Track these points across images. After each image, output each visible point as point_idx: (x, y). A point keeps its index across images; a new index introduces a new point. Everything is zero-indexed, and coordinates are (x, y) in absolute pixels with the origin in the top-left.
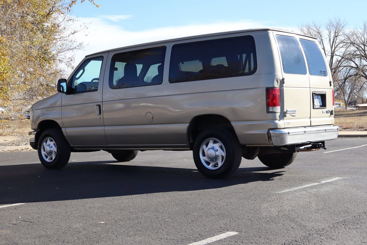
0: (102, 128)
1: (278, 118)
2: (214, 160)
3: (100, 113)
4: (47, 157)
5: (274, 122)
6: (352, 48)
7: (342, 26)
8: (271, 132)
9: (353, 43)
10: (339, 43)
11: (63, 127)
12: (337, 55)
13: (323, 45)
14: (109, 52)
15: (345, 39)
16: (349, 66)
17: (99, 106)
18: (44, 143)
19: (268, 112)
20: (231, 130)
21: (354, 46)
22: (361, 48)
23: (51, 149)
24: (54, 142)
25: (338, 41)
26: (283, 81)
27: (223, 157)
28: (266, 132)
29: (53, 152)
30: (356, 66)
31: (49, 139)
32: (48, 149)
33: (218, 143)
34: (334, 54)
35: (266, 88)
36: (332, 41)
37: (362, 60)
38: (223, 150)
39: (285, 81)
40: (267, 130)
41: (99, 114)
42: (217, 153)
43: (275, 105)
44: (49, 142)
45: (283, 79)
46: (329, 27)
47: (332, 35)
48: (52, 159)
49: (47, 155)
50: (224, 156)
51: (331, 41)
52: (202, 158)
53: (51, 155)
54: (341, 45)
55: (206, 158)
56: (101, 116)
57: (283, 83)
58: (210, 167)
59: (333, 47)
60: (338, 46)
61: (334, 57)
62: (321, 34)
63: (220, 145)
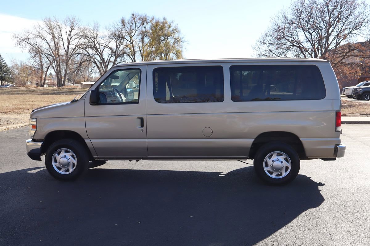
0: (145, 140)
3: (142, 125)
4: (60, 169)
6: (83, 40)
7: (77, 22)
9: (85, 36)
10: (74, 35)
11: (87, 139)
12: (73, 44)
14: (147, 65)
15: (79, 32)
16: (83, 54)
17: (142, 120)
21: (86, 38)
22: (92, 41)
23: (68, 161)
24: (72, 153)
29: (70, 164)
31: (64, 151)
34: (70, 43)
35: (336, 111)
36: (68, 33)
37: (93, 50)
40: (334, 146)
44: (63, 154)
46: (66, 22)
47: (69, 28)
53: (67, 167)
54: (76, 37)
56: (144, 128)
59: (69, 38)
60: (73, 37)
61: (70, 45)
62: (60, 26)
63: (286, 157)
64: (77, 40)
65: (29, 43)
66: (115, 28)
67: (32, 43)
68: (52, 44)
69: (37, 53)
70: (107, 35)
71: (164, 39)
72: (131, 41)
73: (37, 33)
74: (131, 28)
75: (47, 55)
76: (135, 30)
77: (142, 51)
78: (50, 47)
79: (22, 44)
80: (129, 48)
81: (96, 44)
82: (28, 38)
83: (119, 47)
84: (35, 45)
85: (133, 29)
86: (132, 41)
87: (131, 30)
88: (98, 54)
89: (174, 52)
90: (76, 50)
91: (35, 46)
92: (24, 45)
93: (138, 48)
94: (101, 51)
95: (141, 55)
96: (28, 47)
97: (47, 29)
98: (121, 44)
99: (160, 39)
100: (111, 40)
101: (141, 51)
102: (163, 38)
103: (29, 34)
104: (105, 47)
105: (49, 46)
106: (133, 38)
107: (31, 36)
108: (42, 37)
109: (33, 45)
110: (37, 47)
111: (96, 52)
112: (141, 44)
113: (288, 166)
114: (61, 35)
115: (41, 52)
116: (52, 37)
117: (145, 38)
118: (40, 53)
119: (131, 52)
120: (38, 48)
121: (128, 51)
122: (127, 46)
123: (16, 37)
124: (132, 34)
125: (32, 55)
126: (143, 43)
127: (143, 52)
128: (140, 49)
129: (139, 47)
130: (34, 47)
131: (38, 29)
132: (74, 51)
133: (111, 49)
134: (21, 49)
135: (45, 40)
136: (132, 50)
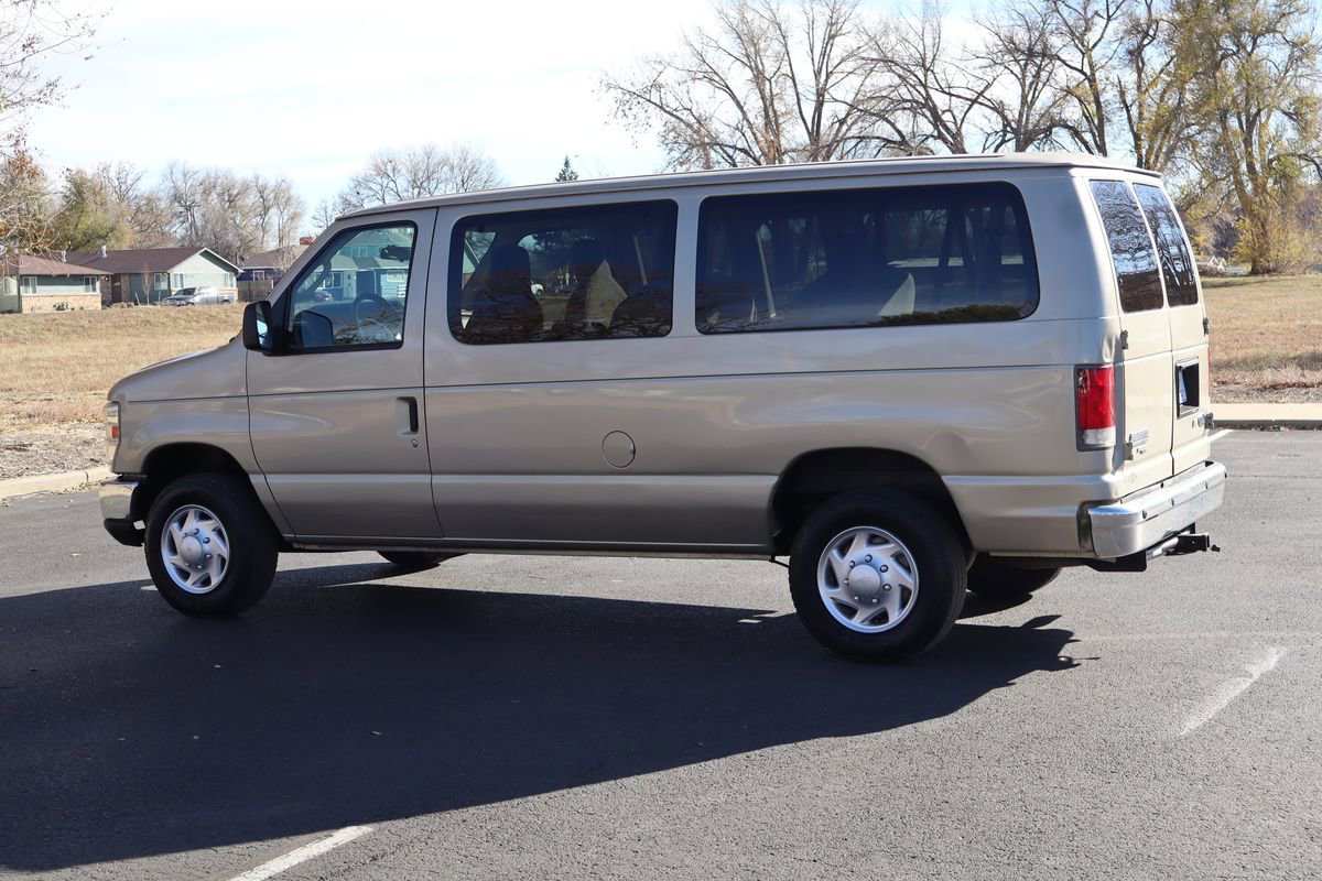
0: (425, 479)
1: (1110, 465)
2: (874, 601)
3: (414, 427)
5: (1100, 480)
6: (883, 79)
8: (1091, 512)
9: (888, 62)
10: (843, 60)
11: (255, 473)
12: (836, 101)
13: (790, 65)
14: (438, 207)
15: (862, 44)
16: (878, 138)
17: (412, 403)
18: (175, 526)
19: (1082, 446)
20: (943, 503)
21: (891, 70)
22: (915, 79)
23: (207, 547)
24: (215, 522)
25: (837, 51)
26: (1122, 343)
27: (905, 592)
28: (1075, 515)
29: (211, 557)
30: (897, 138)
31: (196, 513)
32: (190, 546)
33: (886, 542)
34: (827, 96)
35: (1076, 365)
36: (818, 51)
37: (920, 119)
38: (908, 569)
39: (1129, 340)
40: (1076, 508)
41: (409, 429)
42: (887, 577)
43: (1102, 423)
44: (192, 523)
45: (1124, 334)
46: (808, 6)
47: (820, 33)
48: (206, 582)
49: (187, 569)
50: (912, 588)
51: (815, 50)
52: (826, 594)
53: (204, 568)
54: (849, 65)
55: (840, 593)
56: (420, 435)
57: (1125, 346)
58: (857, 623)
59: (822, 73)
60: (838, 69)
61: (825, 105)
62: (783, 27)
63: (898, 549)
64: (855, 81)
65: (661, 108)
66: (1015, 15)
67: (674, 104)
68: (754, 104)
69: (691, 146)
70: (982, 51)
71: (1235, 49)
72: (1087, 70)
73: (694, 63)
74: (1085, 9)
75: (730, 151)
76: (1105, 16)
77: (1134, 111)
78: (745, 117)
79: (634, 111)
80: (1080, 101)
81: (932, 92)
82: (657, 86)
83: (1033, 102)
84: (686, 112)
85: (1096, 13)
86: (1091, 66)
87: (1087, 21)
88: (940, 136)
89: (1285, 104)
90: (849, 121)
91: (685, 115)
92: (642, 116)
93: (1118, 99)
94: (955, 123)
95: (1132, 127)
96: (658, 120)
97: (730, 43)
98: (1040, 85)
99: (1214, 52)
100: (999, 69)
101: (1128, 111)
102: (1227, 43)
103: (660, 68)
104: (974, 102)
105: (740, 113)
106: (1096, 54)
107: (669, 77)
108: (713, 77)
109: (678, 114)
110: (693, 120)
111: (936, 127)
112: (1130, 77)
113: (908, 586)
114: (786, 63)
115: (707, 140)
116: (749, 74)
117: (1147, 48)
118: (703, 145)
119: (1089, 119)
120: (696, 126)
121: (1072, 112)
122: (1069, 91)
123: (609, 86)
124: (1092, 37)
125: (676, 154)
126: (1140, 71)
127: (1141, 114)
128: (1124, 102)
129: (1122, 93)
130: (681, 120)
131: (698, 47)
132: (845, 128)
133: (999, 109)
134: (632, 132)
135: (727, 87)
136: (1092, 108)
